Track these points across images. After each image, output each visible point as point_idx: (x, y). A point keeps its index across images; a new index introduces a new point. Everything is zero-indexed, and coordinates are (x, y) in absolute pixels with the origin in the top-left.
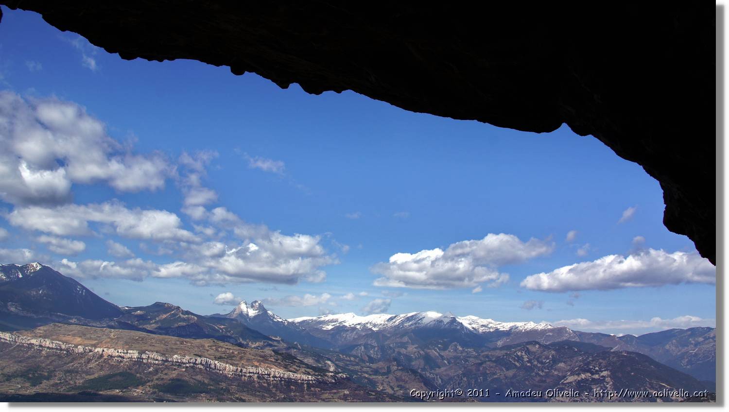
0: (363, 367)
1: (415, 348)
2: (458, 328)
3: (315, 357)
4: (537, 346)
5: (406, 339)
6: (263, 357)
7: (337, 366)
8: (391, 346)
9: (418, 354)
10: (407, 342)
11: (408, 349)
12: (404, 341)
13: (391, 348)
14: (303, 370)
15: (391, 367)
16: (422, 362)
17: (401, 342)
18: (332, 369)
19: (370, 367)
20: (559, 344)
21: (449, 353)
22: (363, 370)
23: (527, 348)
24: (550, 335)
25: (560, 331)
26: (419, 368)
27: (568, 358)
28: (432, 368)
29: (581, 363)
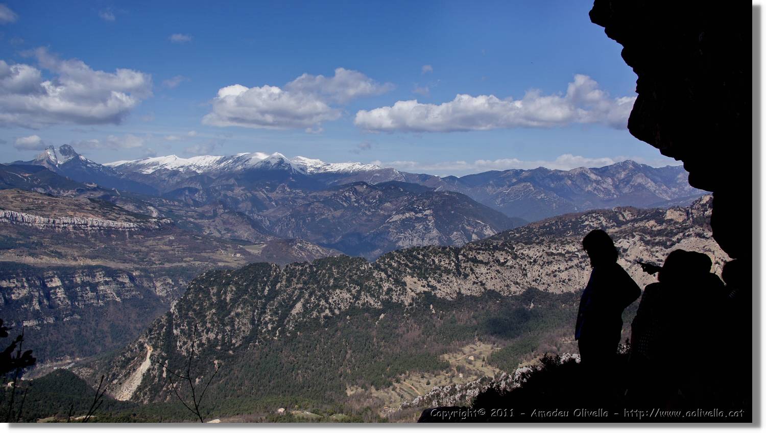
0: (187, 212)
1: (242, 190)
2: (286, 169)
3: (136, 203)
4: (365, 186)
5: (232, 181)
6: (78, 206)
7: (160, 211)
8: (217, 188)
9: (245, 197)
10: (234, 185)
11: (235, 191)
12: (231, 184)
13: (216, 191)
14: (124, 217)
15: (217, 210)
16: (250, 204)
17: (227, 185)
18: (155, 214)
19: (196, 212)
20: (385, 184)
21: (276, 194)
22: (188, 214)
23: (355, 189)
24: (377, 176)
25: (388, 172)
26: (246, 210)
27: (394, 198)
28: (259, 210)
29: (407, 203)
